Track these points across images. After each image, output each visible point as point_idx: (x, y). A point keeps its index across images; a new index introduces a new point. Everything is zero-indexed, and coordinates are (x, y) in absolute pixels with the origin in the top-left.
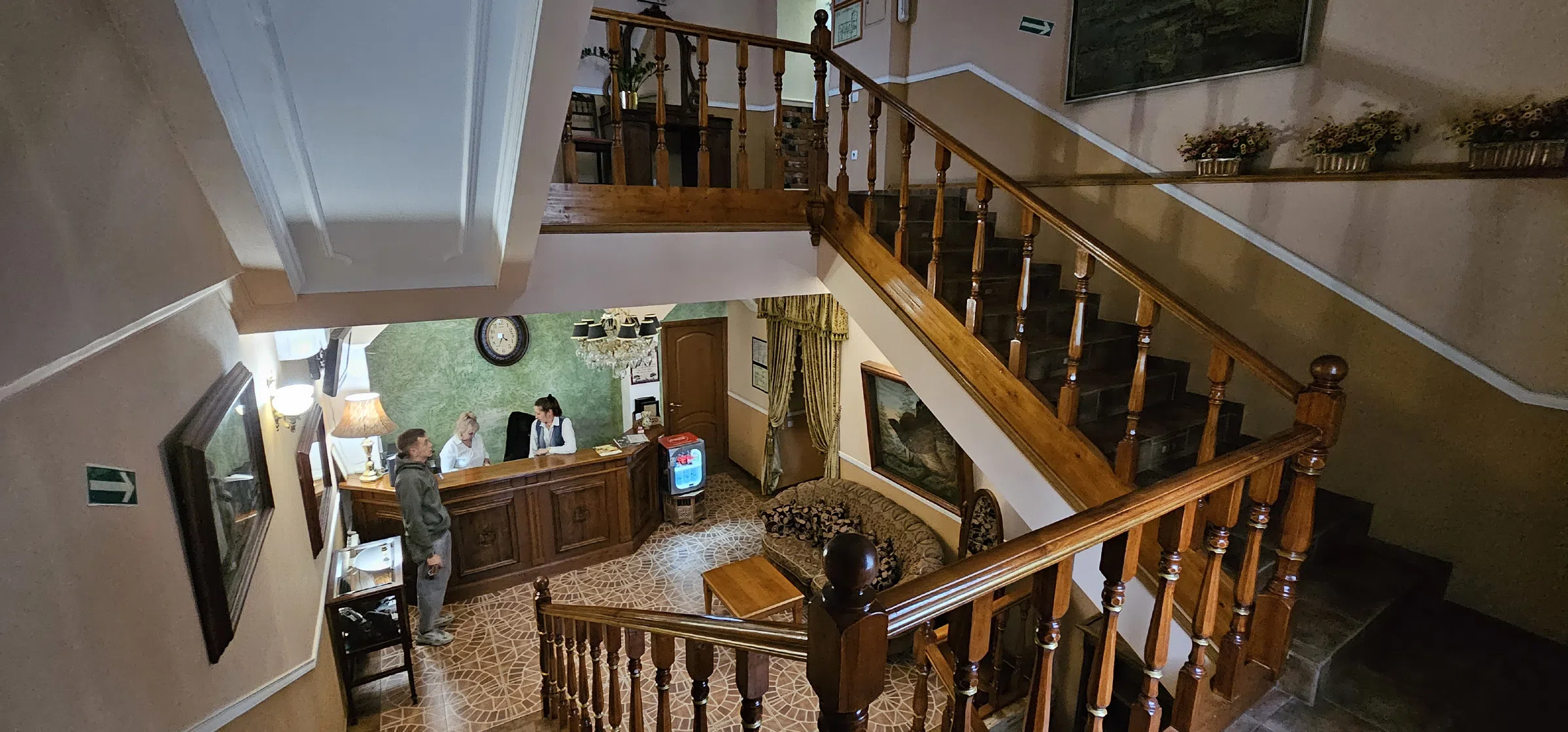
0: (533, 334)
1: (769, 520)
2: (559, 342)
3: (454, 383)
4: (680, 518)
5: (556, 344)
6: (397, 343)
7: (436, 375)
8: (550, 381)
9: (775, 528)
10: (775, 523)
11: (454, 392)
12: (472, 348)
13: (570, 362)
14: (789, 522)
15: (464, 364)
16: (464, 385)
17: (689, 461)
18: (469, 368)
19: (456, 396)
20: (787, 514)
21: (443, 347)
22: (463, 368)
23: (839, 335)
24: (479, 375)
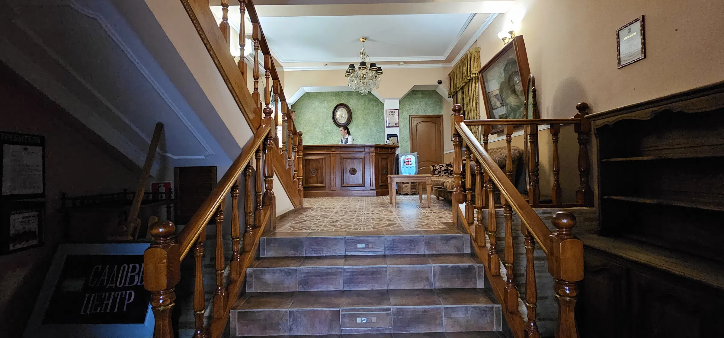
0: (354, 116)
1: (433, 168)
2: (364, 121)
3: (323, 133)
4: (404, 190)
5: (363, 121)
6: (306, 116)
7: (317, 129)
8: (359, 137)
9: (436, 172)
10: (437, 169)
11: (323, 137)
12: (331, 120)
13: (368, 129)
14: (445, 170)
15: (328, 126)
16: (327, 135)
17: (410, 163)
18: (329, 128)
19: (324, 139)
20: (444, 166)
21: (321, 119)
22: (327, 128)
23: (475, 74)
24: (333, 131)
